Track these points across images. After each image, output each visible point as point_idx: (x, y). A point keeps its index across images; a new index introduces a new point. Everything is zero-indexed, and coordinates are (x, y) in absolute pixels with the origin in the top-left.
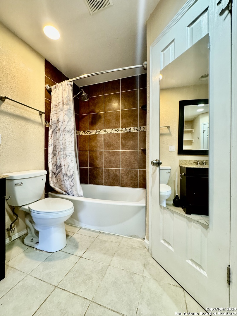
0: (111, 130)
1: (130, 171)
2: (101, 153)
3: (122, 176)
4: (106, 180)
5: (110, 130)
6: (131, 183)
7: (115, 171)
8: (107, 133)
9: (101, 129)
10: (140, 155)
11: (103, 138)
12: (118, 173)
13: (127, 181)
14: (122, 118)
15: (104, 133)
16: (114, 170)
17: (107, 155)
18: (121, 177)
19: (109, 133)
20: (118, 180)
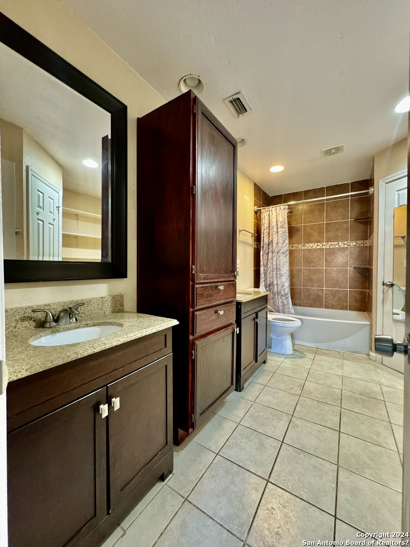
0: (313, 244)
1: (337, 291)
2: (299, 270)
3: (327, 296)
4: (306, 301)
5: (311, 245)
6: (339, 304)
7: (318, 291)
8: (306, 248)
9: (298, 243)
10: (352, 273)
11: (302, 254)
12: (321, 294)
13: (333, 303)
14: (327, 231)
15: (303, 248)
16: (316, 290)
17: (306, 273)
18: (326, 298)
19: (309, 248)
20: (321, 302)
